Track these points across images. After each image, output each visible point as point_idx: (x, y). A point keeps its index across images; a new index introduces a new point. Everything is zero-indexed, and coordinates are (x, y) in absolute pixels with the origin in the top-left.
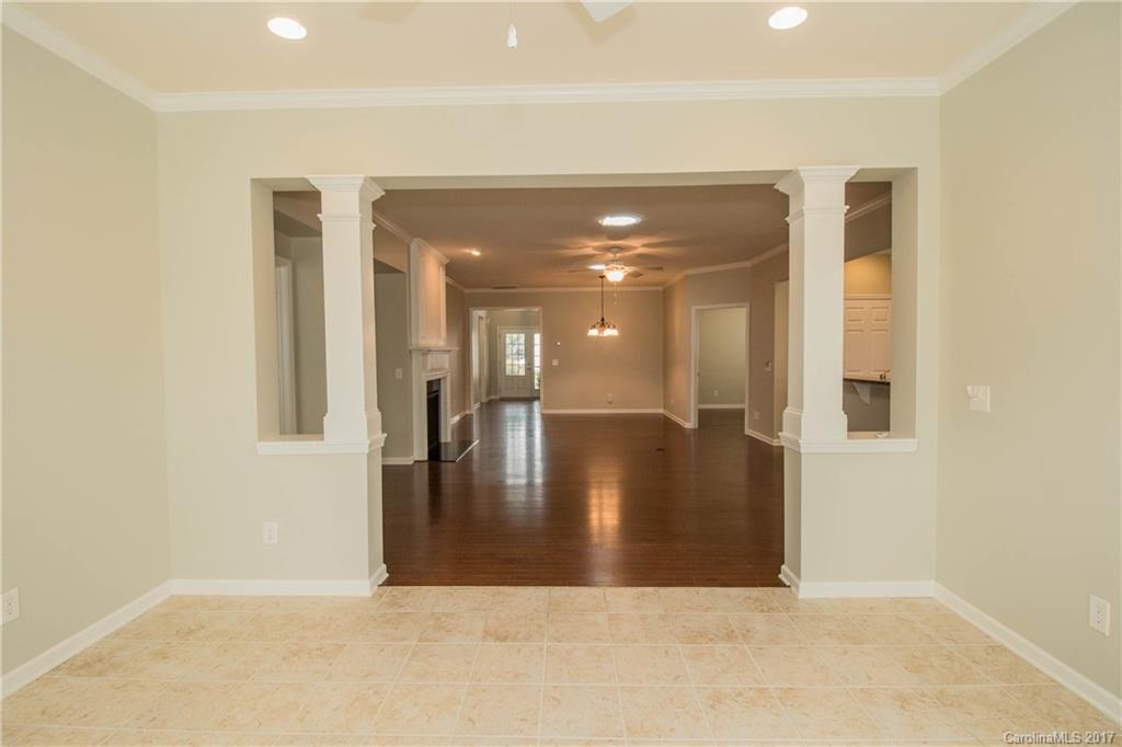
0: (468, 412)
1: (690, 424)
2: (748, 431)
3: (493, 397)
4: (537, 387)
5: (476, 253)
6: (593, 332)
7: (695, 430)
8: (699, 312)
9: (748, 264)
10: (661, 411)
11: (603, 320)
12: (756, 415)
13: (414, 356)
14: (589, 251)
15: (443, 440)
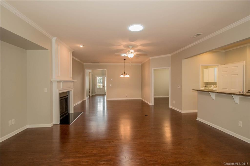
0: (84, 100)
1: (152, 103)
2: (170, 107)
3: (93, 94)
4: (105, 91)
5: (81, 46)
6: (122, 76)
7: (153, 105)
8: (155, 70)
9: (170, 55)
10: (141, 99)
11: (125, 72)
12: (174, 102)
13: (53, 83)
14: (122, 47)
15: (70, 113)
